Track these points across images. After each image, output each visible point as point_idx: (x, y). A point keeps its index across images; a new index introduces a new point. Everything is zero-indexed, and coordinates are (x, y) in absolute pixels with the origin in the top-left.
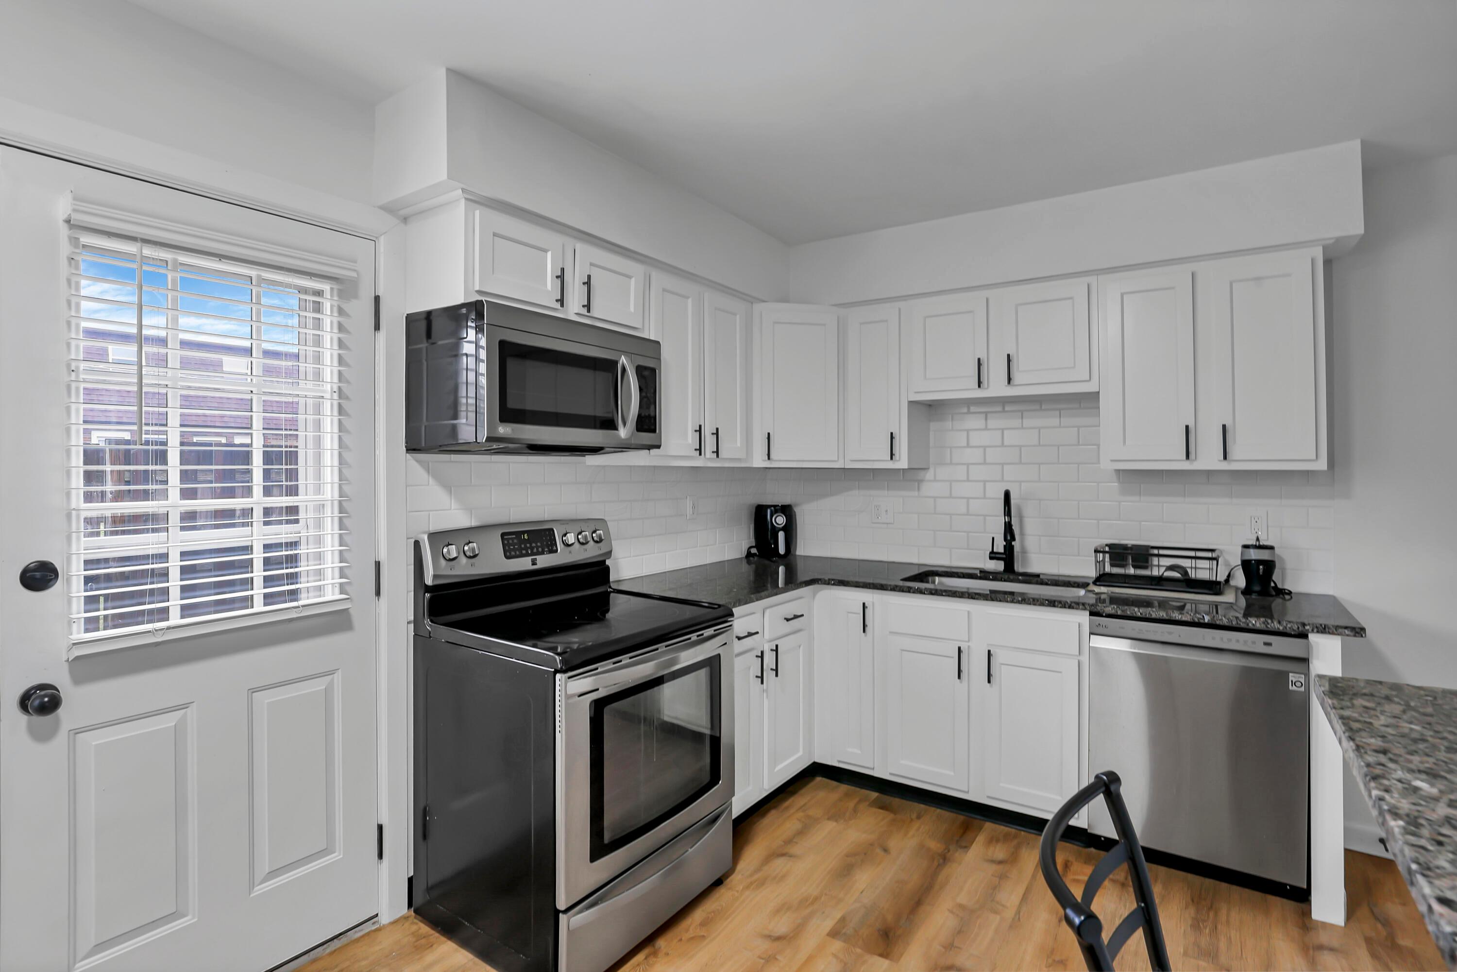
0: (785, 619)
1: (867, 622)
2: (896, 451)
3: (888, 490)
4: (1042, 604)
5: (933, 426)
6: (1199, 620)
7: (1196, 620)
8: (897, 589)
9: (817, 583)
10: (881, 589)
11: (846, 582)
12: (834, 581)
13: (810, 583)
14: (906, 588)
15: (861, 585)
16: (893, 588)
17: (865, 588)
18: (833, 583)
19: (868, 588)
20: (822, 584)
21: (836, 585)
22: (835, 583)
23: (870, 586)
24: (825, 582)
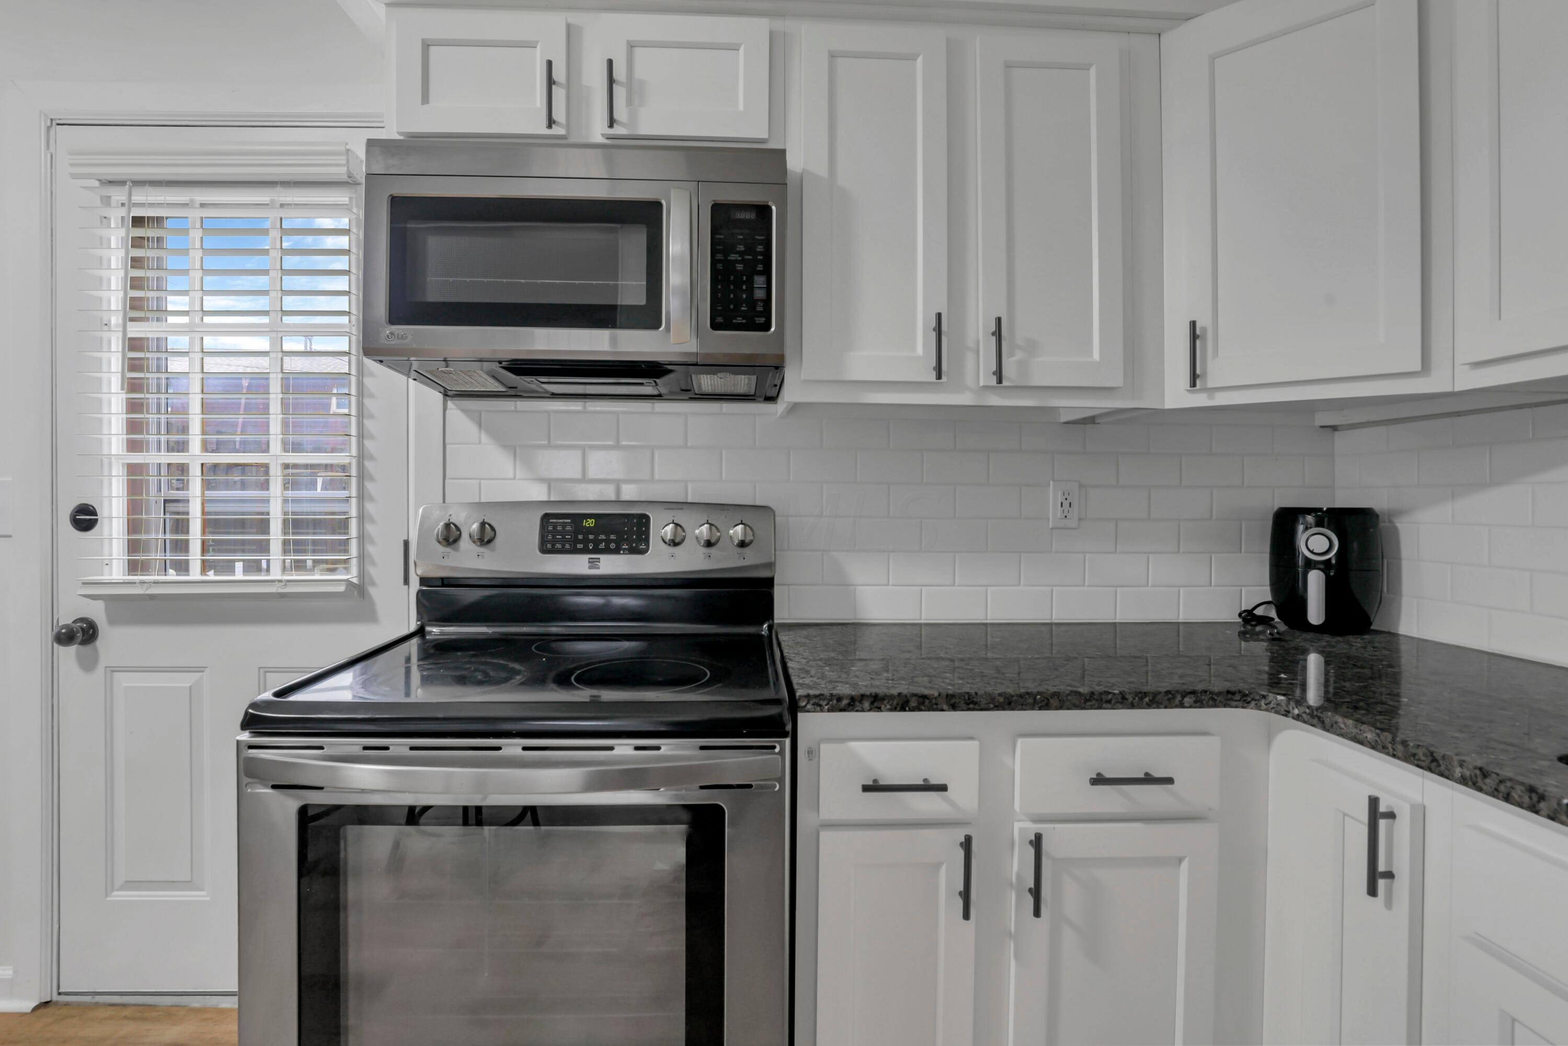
1: (1391, 865)
8: (1485, 784)
9: (1253, 703)
10: (1430, 770)
11: (1328, 719)
12: (1300, 709)
13: (1228, 702)
14: (1519, 792)
15: (1370, 739)
16: (1471, 776)
17: (1380, 751)
18: (1298, 715)
19: (1388, 754)
20: (1270, 710)
21: (1305, 722)
22: (1302, 716)
23: (1394, 750)
24: (1279, 708)
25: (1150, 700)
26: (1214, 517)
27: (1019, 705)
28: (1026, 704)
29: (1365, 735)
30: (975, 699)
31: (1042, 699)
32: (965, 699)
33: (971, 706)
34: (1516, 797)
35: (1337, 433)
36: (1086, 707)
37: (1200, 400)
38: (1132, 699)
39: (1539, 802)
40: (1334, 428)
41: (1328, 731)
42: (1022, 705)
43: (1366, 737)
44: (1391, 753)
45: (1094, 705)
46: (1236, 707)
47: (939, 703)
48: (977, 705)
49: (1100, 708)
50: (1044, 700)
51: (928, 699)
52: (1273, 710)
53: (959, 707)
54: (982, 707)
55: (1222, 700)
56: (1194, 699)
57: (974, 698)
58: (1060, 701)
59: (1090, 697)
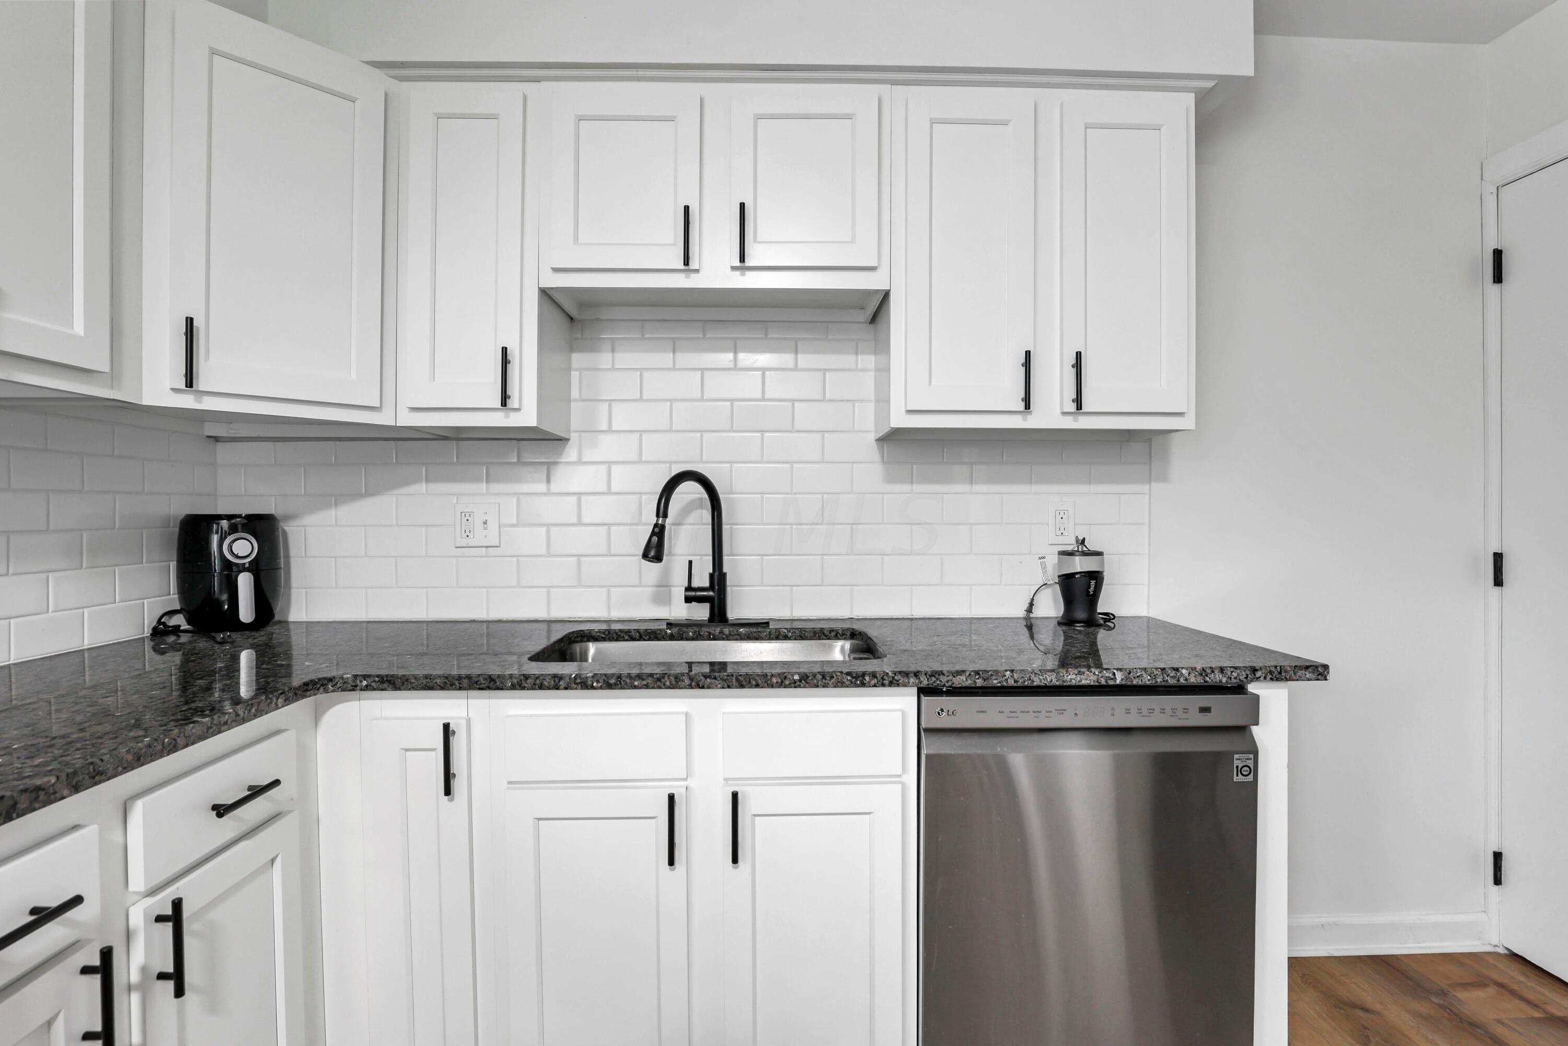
0: (215, 807)
1: (454, 769)
2: (513, 390)
3: (488, 481)
4: (840, 684)
5: (578, 359)
6: (1106, 682)
7: (1103, 682)
8: (527, 683)
9: (321, 690)
10: (489, 688)
11: (399, 680)
12: (369, 680)
13: (304, 693)
14: (548, 680)
15: (440, 682)
16: (518, 681)
17: (448, 689)
18: (367, 686)
19: (456, 689)
20: (337, 690)
21: (374, 689)
22: (370, 685)
23: (460, 684)
24: (345, 685)
25: (255, 710)
26: (117, 526)
27: (148, 757)
28: (155, 753)
29: (435, 681)
30: (101, 769)
31: (170, 741)
32: (89, 773)
33: (97, 778)
34: (546, 684)
35: (218, 444)
36: (208, 736)
37: (187, 401)
38: (242, 714)
39: (559, 681)
40: (216, 439)
41: (399, 689)
42: (151, 756)
43: (436, 682)
44: (458, 687)
45: (214, 731)
46: (310, 696)
47: (57, 790)
48: (104, 775)
49: (220, 732)
50: (171, 742)
51: (43, 789)
52: (340, 689)
53: (83, 785)
54: (109, 774)
55: (301, 693)
56: (284, 698)
57: (100, 767)
58: (186, 737)
59: (211, 723)
